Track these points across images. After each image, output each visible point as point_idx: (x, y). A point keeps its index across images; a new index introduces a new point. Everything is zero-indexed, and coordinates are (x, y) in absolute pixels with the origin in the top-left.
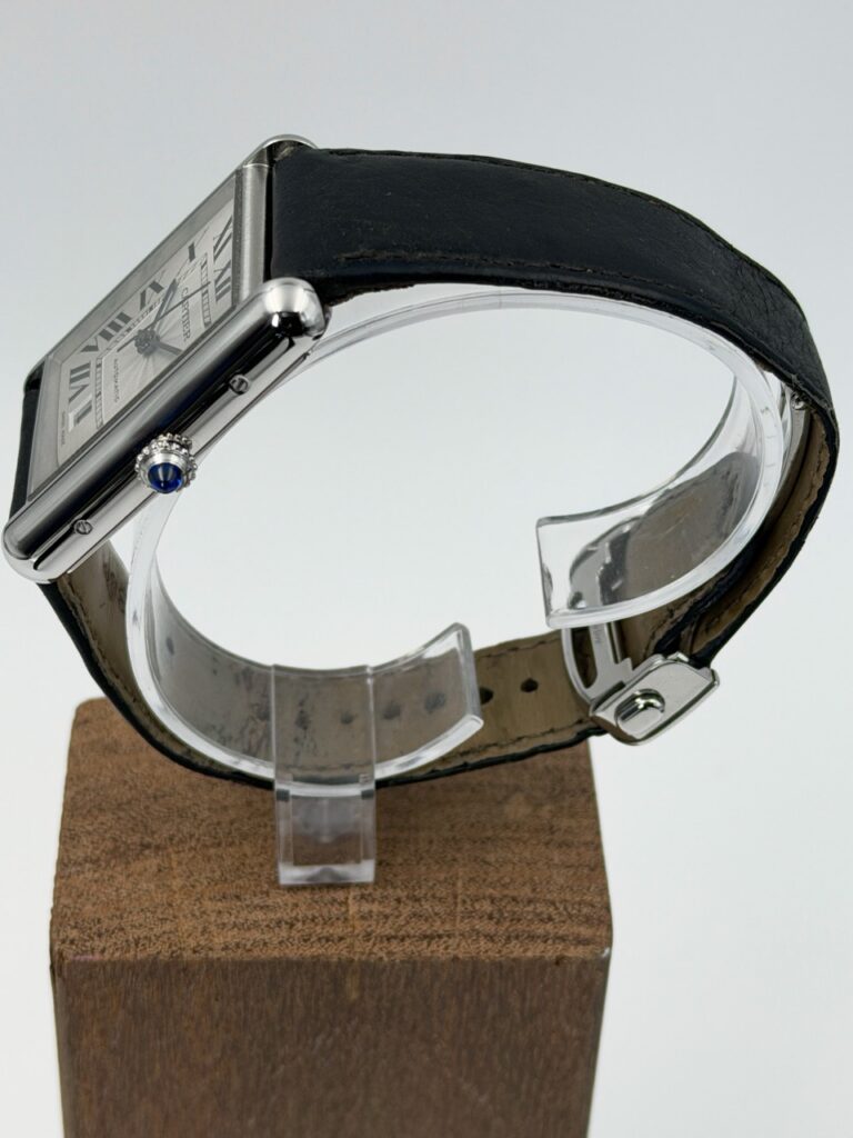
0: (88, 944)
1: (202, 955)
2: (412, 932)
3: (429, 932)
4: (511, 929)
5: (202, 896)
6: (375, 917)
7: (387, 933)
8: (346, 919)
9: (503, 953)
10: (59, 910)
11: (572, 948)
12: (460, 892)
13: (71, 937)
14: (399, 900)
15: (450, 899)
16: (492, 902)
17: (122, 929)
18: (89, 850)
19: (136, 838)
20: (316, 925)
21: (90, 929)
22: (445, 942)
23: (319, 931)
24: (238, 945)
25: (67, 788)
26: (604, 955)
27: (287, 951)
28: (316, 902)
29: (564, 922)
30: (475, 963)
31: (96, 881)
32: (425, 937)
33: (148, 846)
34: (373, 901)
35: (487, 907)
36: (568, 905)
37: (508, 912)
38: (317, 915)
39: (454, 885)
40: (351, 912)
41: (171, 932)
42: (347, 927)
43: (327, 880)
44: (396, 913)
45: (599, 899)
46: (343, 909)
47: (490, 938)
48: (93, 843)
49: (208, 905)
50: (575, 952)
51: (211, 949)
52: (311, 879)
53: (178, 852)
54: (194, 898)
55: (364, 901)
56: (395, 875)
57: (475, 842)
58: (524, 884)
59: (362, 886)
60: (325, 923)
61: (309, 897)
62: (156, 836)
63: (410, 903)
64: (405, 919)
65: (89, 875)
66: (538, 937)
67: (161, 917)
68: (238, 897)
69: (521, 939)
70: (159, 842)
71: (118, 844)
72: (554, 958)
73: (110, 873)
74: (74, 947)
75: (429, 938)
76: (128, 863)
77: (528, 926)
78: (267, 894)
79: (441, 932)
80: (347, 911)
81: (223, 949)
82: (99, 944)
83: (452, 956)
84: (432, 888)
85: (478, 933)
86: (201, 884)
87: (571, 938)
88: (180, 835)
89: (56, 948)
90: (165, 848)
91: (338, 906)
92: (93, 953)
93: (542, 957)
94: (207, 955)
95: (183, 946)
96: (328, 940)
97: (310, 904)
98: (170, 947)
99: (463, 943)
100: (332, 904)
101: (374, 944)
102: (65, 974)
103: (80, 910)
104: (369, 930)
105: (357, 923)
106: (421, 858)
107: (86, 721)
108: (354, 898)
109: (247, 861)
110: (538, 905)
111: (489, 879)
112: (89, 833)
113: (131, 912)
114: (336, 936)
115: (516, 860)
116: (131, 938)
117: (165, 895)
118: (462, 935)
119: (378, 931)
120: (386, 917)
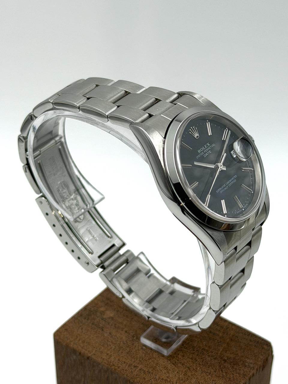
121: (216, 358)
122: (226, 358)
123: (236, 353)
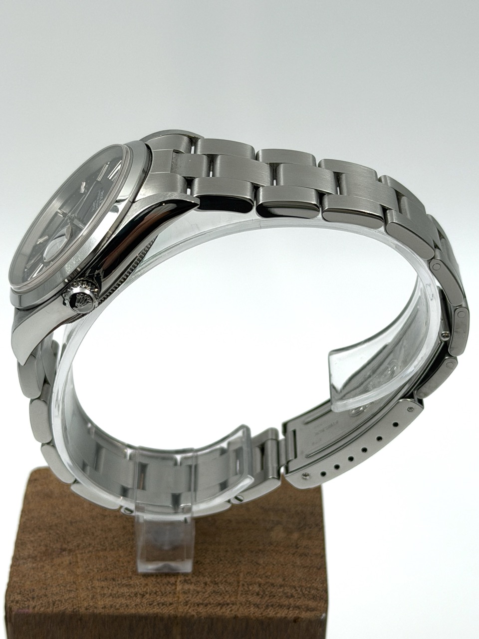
0: (26, 603)
1: (91, 611)
2: (212, 601)
3: (222, 602)
4: (269, 601)
5: (93, 578)
6: (191, 593)
7: (197, 601)
8: (175, 593)
9: (263, 614)
10: (12, 584)
11: (304, 613)
12: (241, 579)
13: (17, 599)
14: (206, 584)
15: (235, 584)
16: (260, 585)
17: (46, 596)
18: (31, 552)
19: (58, 545)
20: (157, 596)
21: (28, 595)
22: (231, 607)
23: (159, 599)
24: (111, 606)
25: (22, 516)
26: (322, 618)
27: (139, 610)
28: (158, 583)
29: (300, 598)
30: (247, 619)
31: (33, 569)
32: (220, 604)
33: (64, 550)
34: (191, 583)
35: (256, 588)
36: (303, 588)
37: (268, 592)
38: (158, 590)
39: (238, 575)
40: (178, 589)
41: (74, 598)
42: (174, 597)
43: (166, 571)
44: (204, 590)
45: (321, 585)
46: (173, 588)
47: (257, 606)
48: (34, 547)
49: (97, 583)
50: (304, 615)
51: (96, 608)
52: (157, 569)
53: (82, 553)
54: (89, 579)
55: (186, 584)
56: (205, 569)
57: (252, 552)
58: (279, 576)
59: (185, 574)
60: (162, 595)
61: (154, 580)
62: (70, 544)
63: (212, 585)
64: (209, 593)
65: (30, 565)
66: (285, 606)
67: (68, 589)
68: (114, 580)
69: (274, 607)
70: (71, 548)
71: (48, 548)
72: (293, 617)
73: (42, 564)
74: (18, 605)
75: (221, 605)
76: (53, 559)
77: (279, 599)
78: (131, 578)
79: (228, 601)
80: (176, 588)
81: (103, 608)
82: (32, 603)
83: (233, 615)
84: (225, 577)
85: (250, 603)
86: (93, 571)
87: (303, 607)
88: (84, 544)
89: (8, 605)
90: (75, 551)
91: (170, 586)
92: (28, 609)
93: (286, 617)
94: (93, 611)
95: (80, 605)
96: (163, 605)
97: (154, 584)
98: (73, 606)
99: (241, 609)
100: (167, 585)
101: (190, 607)
102: (13, 620)
103: (23, 584)
104: (187, 599)
105: (181, 596)
106: (221, 560)
107: (36, 480)
108: (180, 581)
109: (121, 559)
110: (286, 588)
111: (259, 573)
112: (32, 541)
113: (52, 586)
114: (168, 603)
115: (275, 563)
116: (51, 601)
117: (72, 577)
118: (241, 604)
119: (192, 601)
120: (198, 592)
121: (78, 546)
122: (64, 553)
123: (53, 567)
